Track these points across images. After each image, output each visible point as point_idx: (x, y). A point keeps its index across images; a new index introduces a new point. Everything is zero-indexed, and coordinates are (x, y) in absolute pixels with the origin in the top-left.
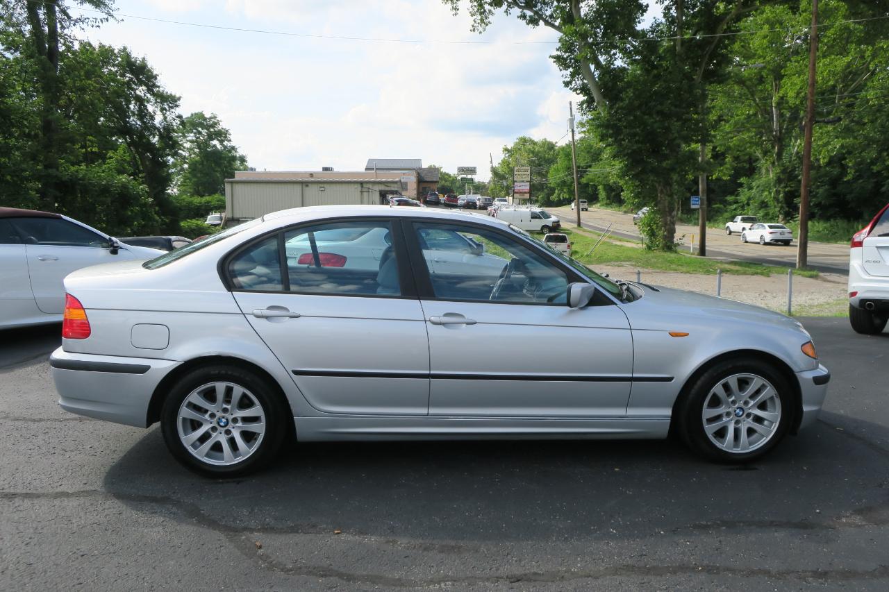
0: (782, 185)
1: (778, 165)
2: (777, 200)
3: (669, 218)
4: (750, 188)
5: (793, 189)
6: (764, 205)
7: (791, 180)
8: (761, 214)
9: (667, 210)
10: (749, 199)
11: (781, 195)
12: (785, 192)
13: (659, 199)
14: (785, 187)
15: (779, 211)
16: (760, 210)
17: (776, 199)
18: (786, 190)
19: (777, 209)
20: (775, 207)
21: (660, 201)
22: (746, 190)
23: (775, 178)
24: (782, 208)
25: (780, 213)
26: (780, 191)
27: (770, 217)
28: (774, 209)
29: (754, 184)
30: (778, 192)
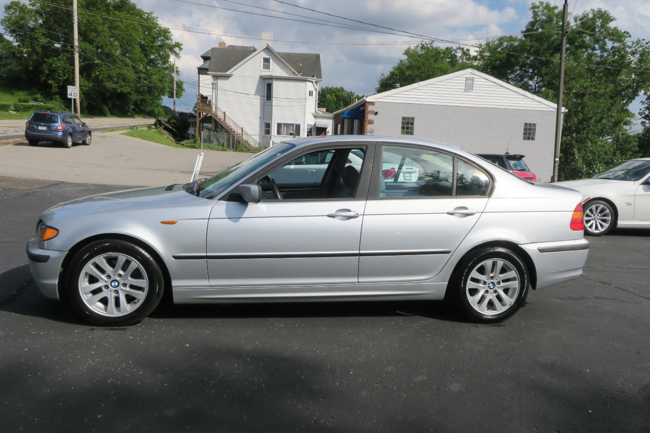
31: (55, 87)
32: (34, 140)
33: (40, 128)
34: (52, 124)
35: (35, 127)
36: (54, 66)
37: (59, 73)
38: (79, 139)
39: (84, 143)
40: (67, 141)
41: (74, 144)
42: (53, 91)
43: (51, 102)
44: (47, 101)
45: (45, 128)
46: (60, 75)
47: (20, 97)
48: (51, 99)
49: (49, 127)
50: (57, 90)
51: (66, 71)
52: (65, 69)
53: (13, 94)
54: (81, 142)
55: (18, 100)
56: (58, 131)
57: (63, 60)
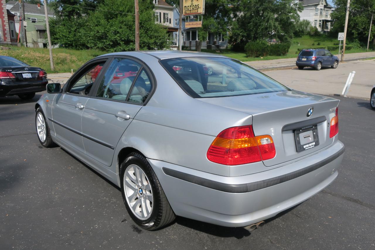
31: (356, 34)
32: (301, 67)
33: (303, 59)
34: (309, 57)
35: (301, 58)
36: (357, 21)
37: (359, 25)
38: (329, 65)
39: (332, 67)
40: (317, 66)
41: (323, 68)
42: (355, 37)
43: (352, 43)
44: (350, 43)
45: (305, 59)
46: (360, 26)
47: (335, 43)
48: (353, 42)
49: (307, 58)
50: (357, 36)
51: (363, 23)
52: (364, 22)
53: (332, 41)
54: (330, 66)
55: (333, 44)
56: (312, 60)
57: (364, 16)
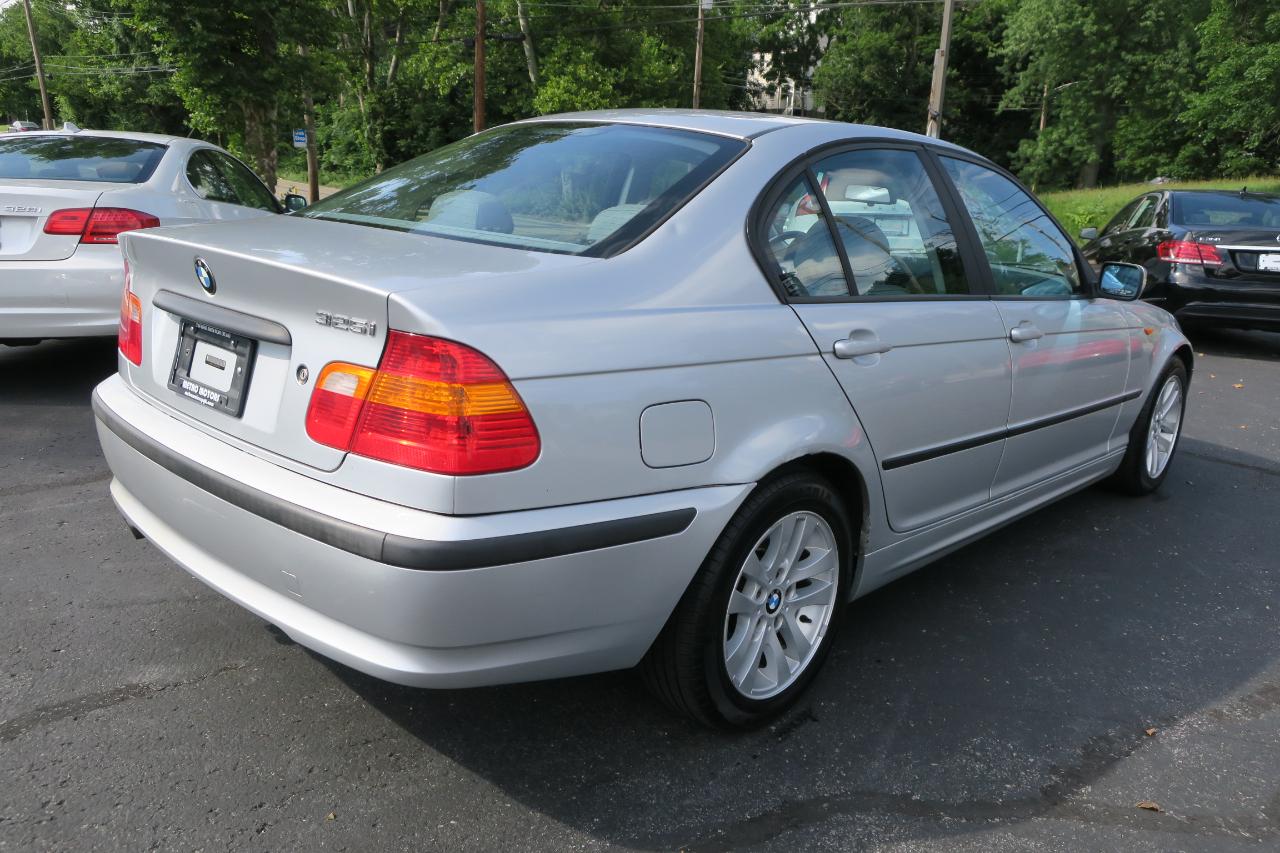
0: (379, 121)
1: (372, 91)
2: (374, 144)
3: (267, 161)
4: (329, 122)
5: (393, 128)
6: (352, 148)
7: (389, 116)
8: (349, 161)
9: (263, 147)
10: (329, 137)
11: (378, 136)
12: (382, 131)
13: (248, 128)
14: (384, 125)
15: (376, 158)
16: (347, 154)
17: (371, 140)
18: (386, 128)
19: (374, 156)
20: (371, 152)
21: (249, 132)
22: (322, 123)
23: (368, 111)
24: (379, 153)
25: (378, 162)
26: (376, 129)
27: (364, 165)
28: (369, 155)
29: (334, 116)
30: (373, 131)
